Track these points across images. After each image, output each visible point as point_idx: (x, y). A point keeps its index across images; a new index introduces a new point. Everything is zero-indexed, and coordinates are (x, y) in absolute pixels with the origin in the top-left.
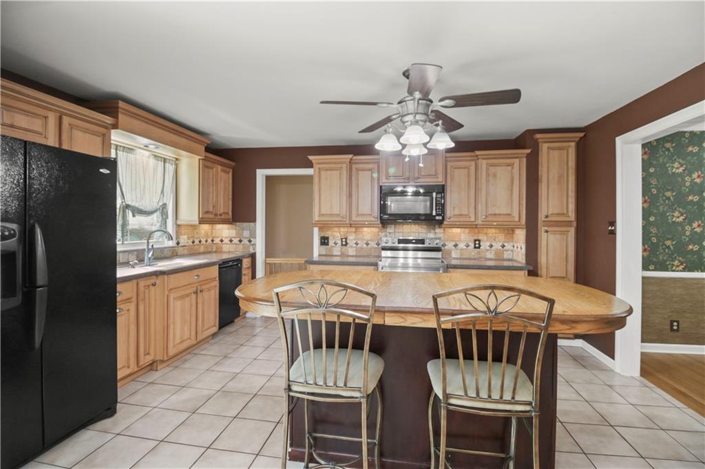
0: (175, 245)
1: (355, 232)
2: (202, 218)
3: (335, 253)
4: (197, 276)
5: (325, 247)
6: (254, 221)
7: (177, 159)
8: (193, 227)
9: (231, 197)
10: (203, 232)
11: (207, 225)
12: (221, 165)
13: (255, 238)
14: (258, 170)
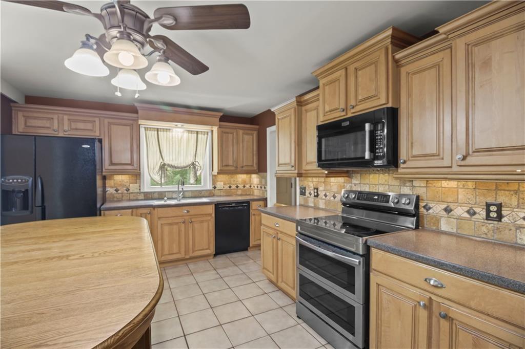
0: (211, 188)
1: (324, 183)
2: (220, 170)
3: (310, 204)
5: (303, 197)
6: (266, 172)
10: (240, 180)
12: (241, 129)
13: (267, 185)
14: (268, 129)
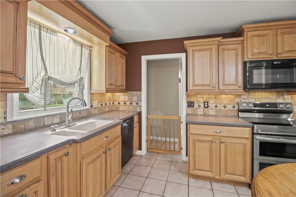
0: (89, 107)
1: (215, 98)
2: (108, 88)
3: (199, 113)
4: (107, 137)
5: (190, 109)
6: (140, 90)
7: (91, 47)
8: (102, 94)
9: (125, 74)
11: (110, 93)
12: (119, 52)
13: (141, 101)
14: (142, 56)
